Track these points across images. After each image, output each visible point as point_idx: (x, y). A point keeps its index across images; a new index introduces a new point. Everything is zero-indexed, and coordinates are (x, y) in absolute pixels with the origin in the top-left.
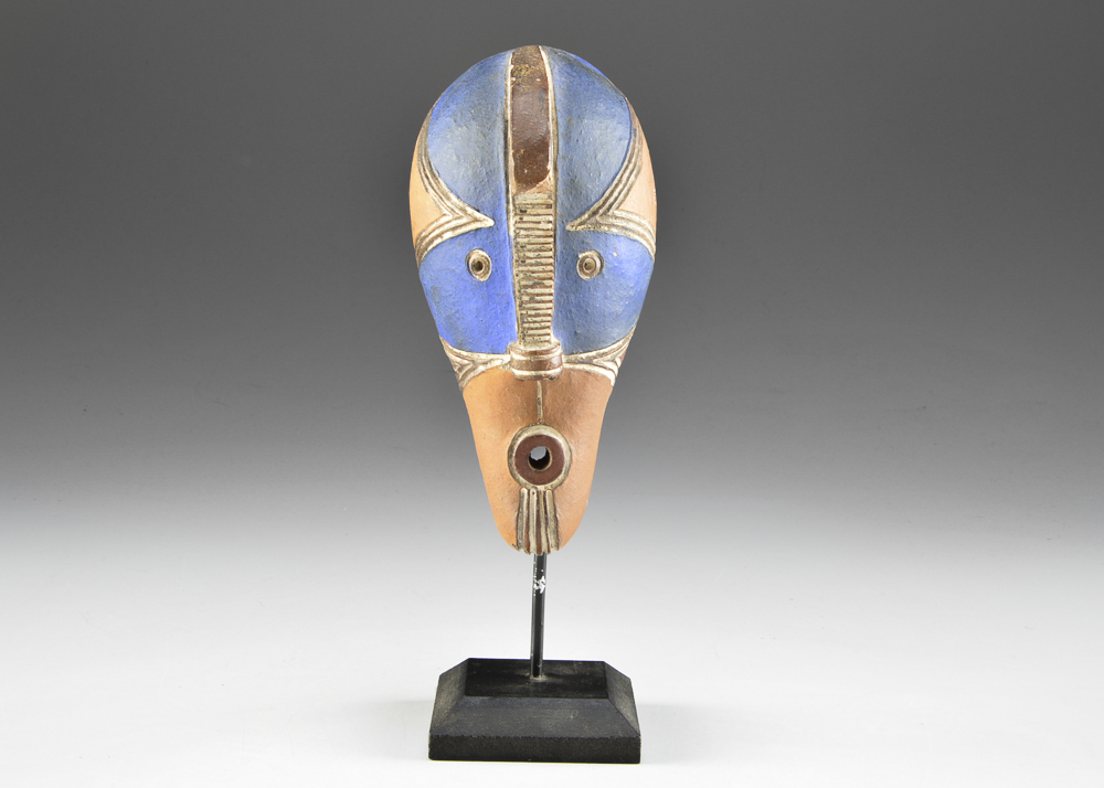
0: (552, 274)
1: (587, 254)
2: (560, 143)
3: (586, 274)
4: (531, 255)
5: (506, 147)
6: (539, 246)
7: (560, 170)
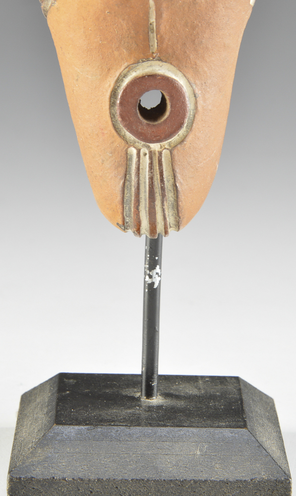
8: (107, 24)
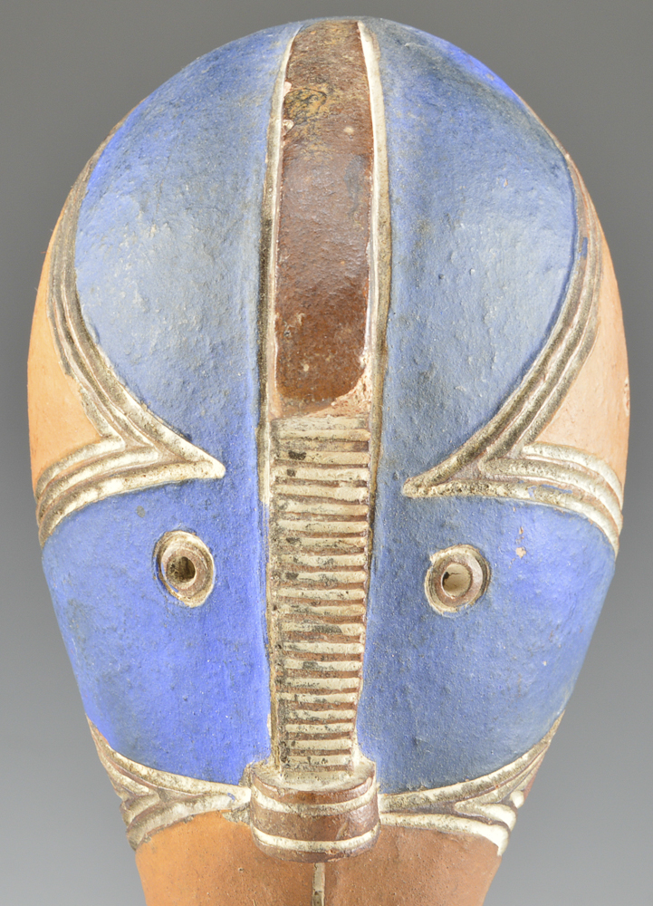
0: (361, 609)
1: (450, 552)
2: (398, 284)
3: (447, 602)
4: (312, 560)
5: (263, 288)
6: (331, 541)
7: (392, 351)
8: (239, 889)
